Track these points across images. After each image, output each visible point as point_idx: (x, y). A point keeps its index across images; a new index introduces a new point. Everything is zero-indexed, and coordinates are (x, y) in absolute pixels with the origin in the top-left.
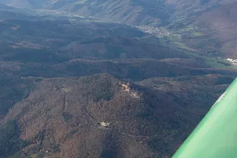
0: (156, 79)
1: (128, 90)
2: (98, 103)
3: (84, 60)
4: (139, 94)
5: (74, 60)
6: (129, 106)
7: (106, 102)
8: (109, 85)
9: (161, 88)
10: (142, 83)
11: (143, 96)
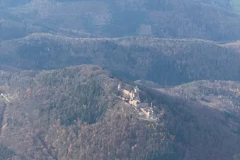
0: (207, 84)
1: (134, 103)
2: (70, 128)
3: (57, 36)
4: (156, 113)
5: (35, 35)
6: (135, 137)
7: (85, 127)
8: (97, 90)
9: (215, 103)
10: (174, 92)
11: (165, 116)
